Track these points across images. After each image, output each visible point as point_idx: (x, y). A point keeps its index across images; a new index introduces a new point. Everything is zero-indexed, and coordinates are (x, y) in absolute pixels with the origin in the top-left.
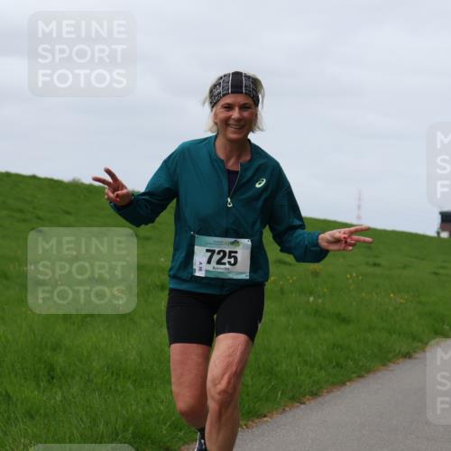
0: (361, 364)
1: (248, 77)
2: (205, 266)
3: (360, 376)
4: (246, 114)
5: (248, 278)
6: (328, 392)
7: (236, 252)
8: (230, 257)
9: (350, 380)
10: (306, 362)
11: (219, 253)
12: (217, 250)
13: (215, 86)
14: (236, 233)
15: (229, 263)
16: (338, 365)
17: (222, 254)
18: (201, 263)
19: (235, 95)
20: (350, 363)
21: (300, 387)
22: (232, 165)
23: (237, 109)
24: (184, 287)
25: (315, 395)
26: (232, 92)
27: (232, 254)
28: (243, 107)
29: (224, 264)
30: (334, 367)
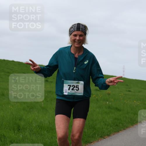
0: (124, 125)
1: (83, 25)
2: (68, 91)
3: (124, 129)
4: (81, 38)
5: (83, 95)
6: (113, 135)
7: (78, 86)
8: (76, 88)
9: (121, 131)
10: (105, 124)
11: (72, 86)
12: (72, 85)
13: (71, 28)
14: (78, 79)
15: (76, 90)
16: (117, 125)
17: (73, 86)
18: (66, 90)
19: (78, 31)
20: (121, 124)
21: (104, 133)
22: (76, 56)
23: (78, 36)
24: (60, 98)
25: (109, 135)
26: (77, 30)
27: (77, 87)
28: (80, 36)
29: (74, 90)
30: (115, 126)
